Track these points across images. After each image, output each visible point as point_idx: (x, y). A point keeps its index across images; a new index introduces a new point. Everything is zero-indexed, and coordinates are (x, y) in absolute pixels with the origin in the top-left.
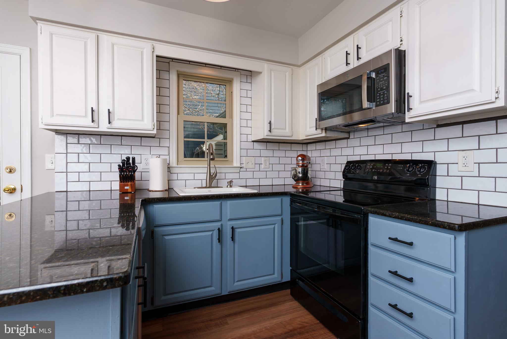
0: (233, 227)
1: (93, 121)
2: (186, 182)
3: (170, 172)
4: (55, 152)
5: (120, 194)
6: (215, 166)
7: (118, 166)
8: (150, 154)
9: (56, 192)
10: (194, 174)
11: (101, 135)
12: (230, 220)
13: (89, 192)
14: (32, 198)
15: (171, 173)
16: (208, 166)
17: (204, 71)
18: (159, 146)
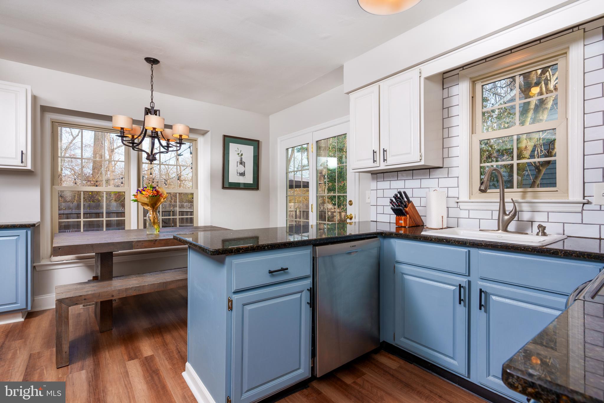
0: (481, 289)
1: (374, 161)
2: (480, 221)
3: (459, 208)
4: (371, 189)
5: (396, 227)
6: (512, 199)
7: (390, 200)
8: (438, 187)
9: (371, 221)
10: (492, 212)
11: (397, 171)
12: (482, 279)
13: (389, 223)
14: (359, 222)
15: (461, 210)
16: (500, 200)
17: (512, 60)
18: (447, 177)
